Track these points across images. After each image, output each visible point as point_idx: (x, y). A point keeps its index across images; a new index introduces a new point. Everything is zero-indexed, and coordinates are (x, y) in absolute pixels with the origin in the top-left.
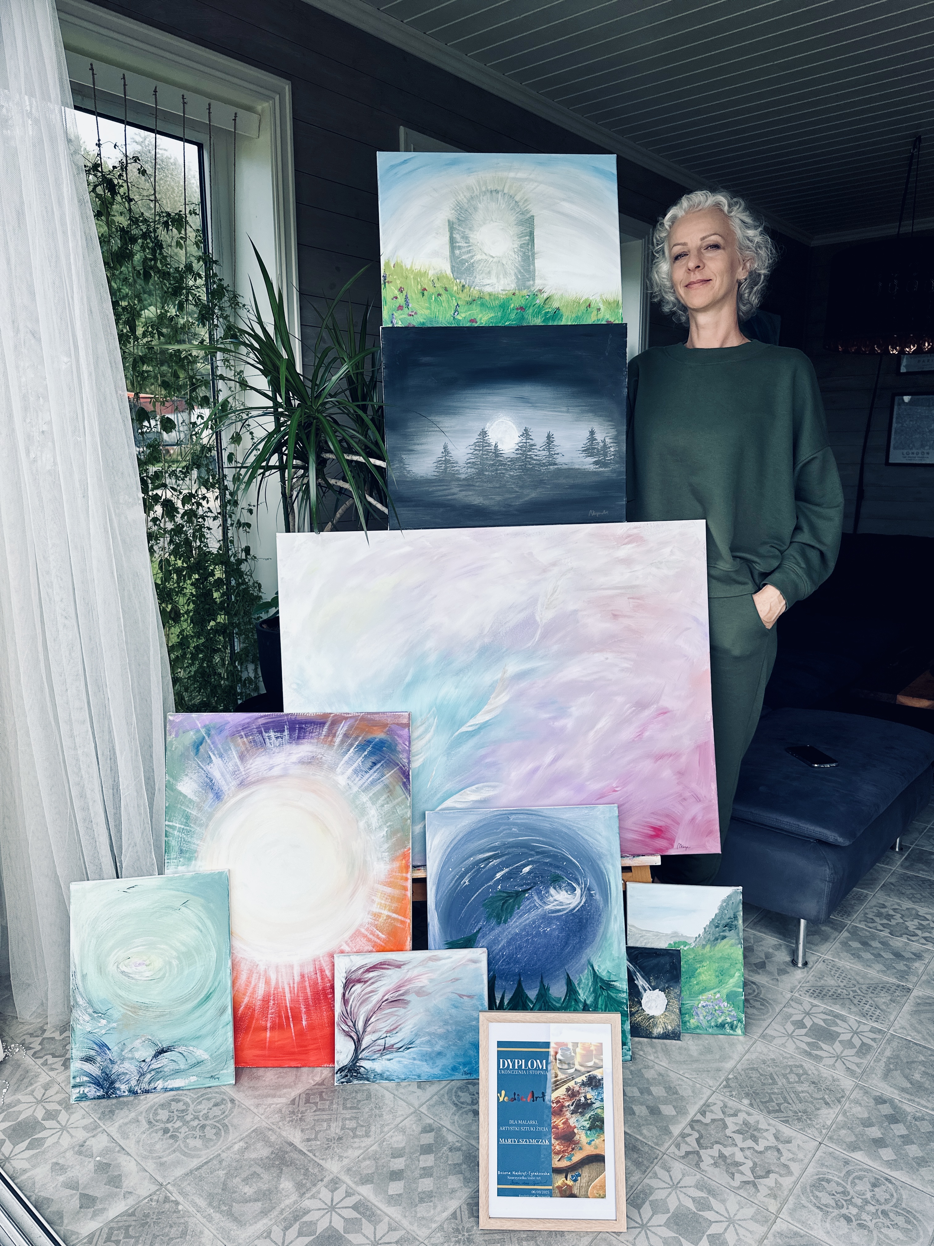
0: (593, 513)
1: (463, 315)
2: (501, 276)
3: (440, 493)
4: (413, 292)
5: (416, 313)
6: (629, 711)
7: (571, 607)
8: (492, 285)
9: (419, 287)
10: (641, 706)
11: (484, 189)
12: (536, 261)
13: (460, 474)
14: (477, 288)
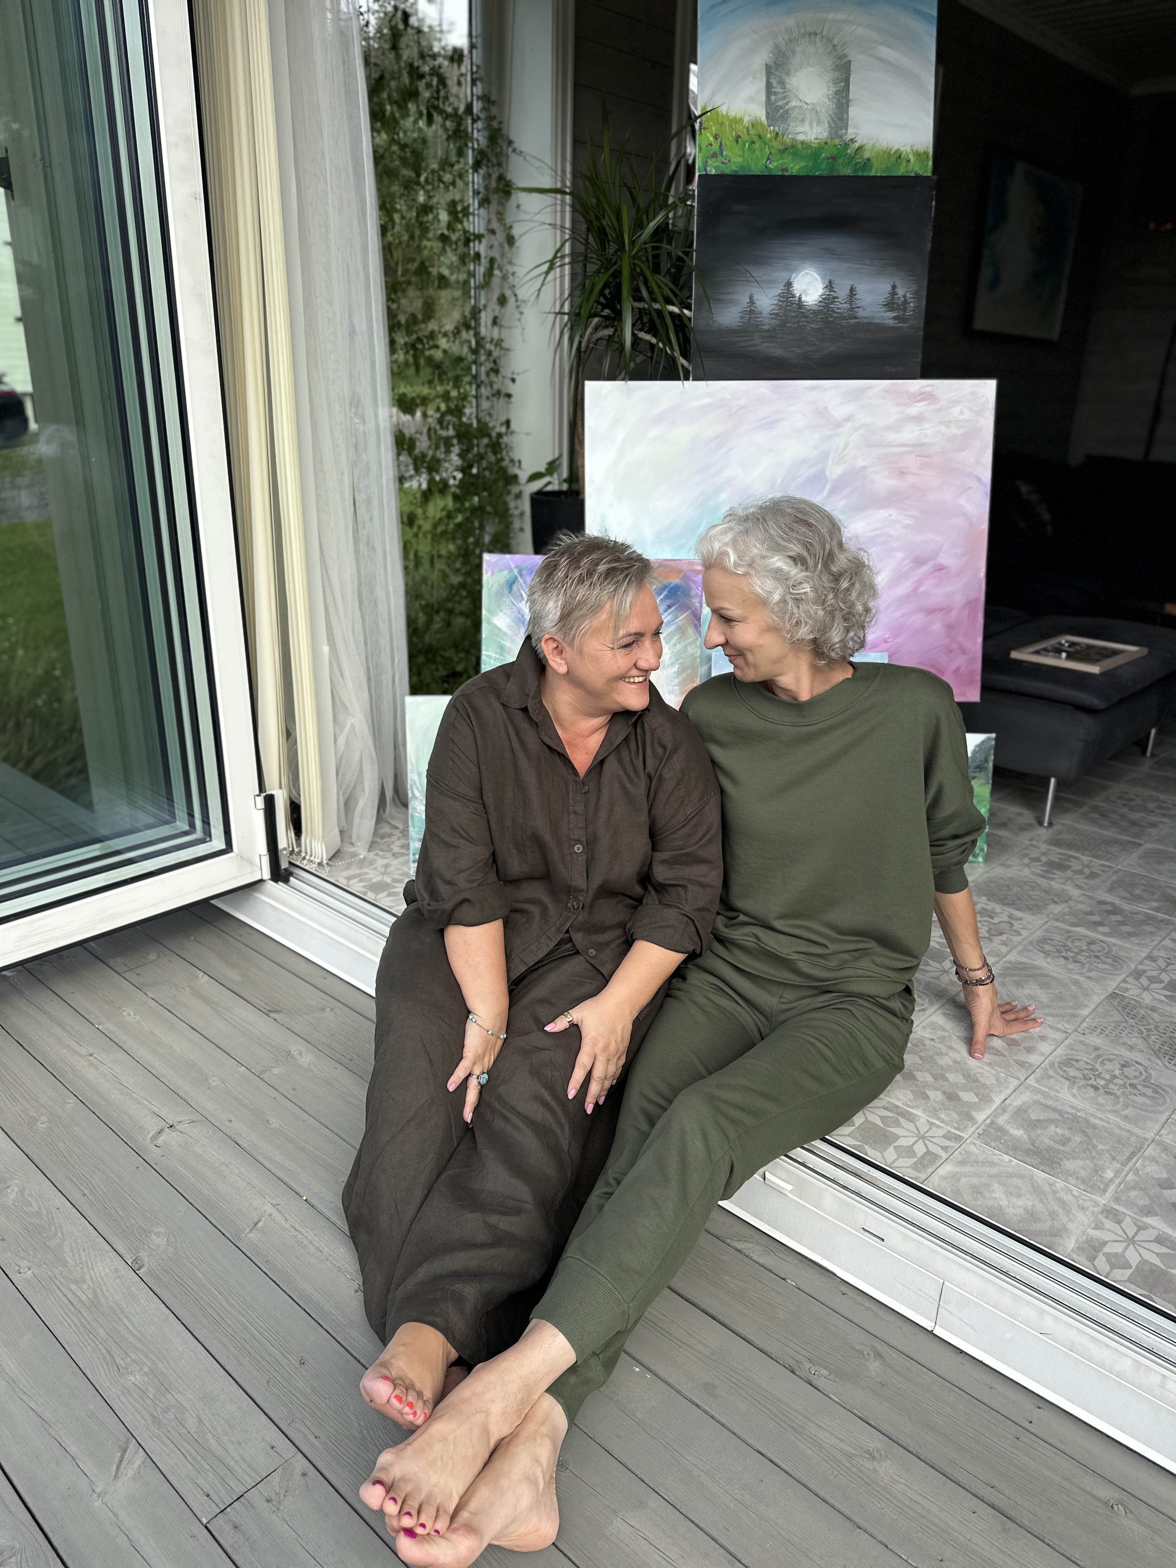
0: (889, 369)
1: (775, 164)
2: (815, 124)
3: (742, 344)
4: (728, 140)
5: (729, 161)
6: (907, 567)
7: (861, 463)
8: (805, 133)
9: (734, 134)
10: (919, 562)
11: (802, 31)
12: (850, 109)
13: (763, 325)
14: (790, 136)
